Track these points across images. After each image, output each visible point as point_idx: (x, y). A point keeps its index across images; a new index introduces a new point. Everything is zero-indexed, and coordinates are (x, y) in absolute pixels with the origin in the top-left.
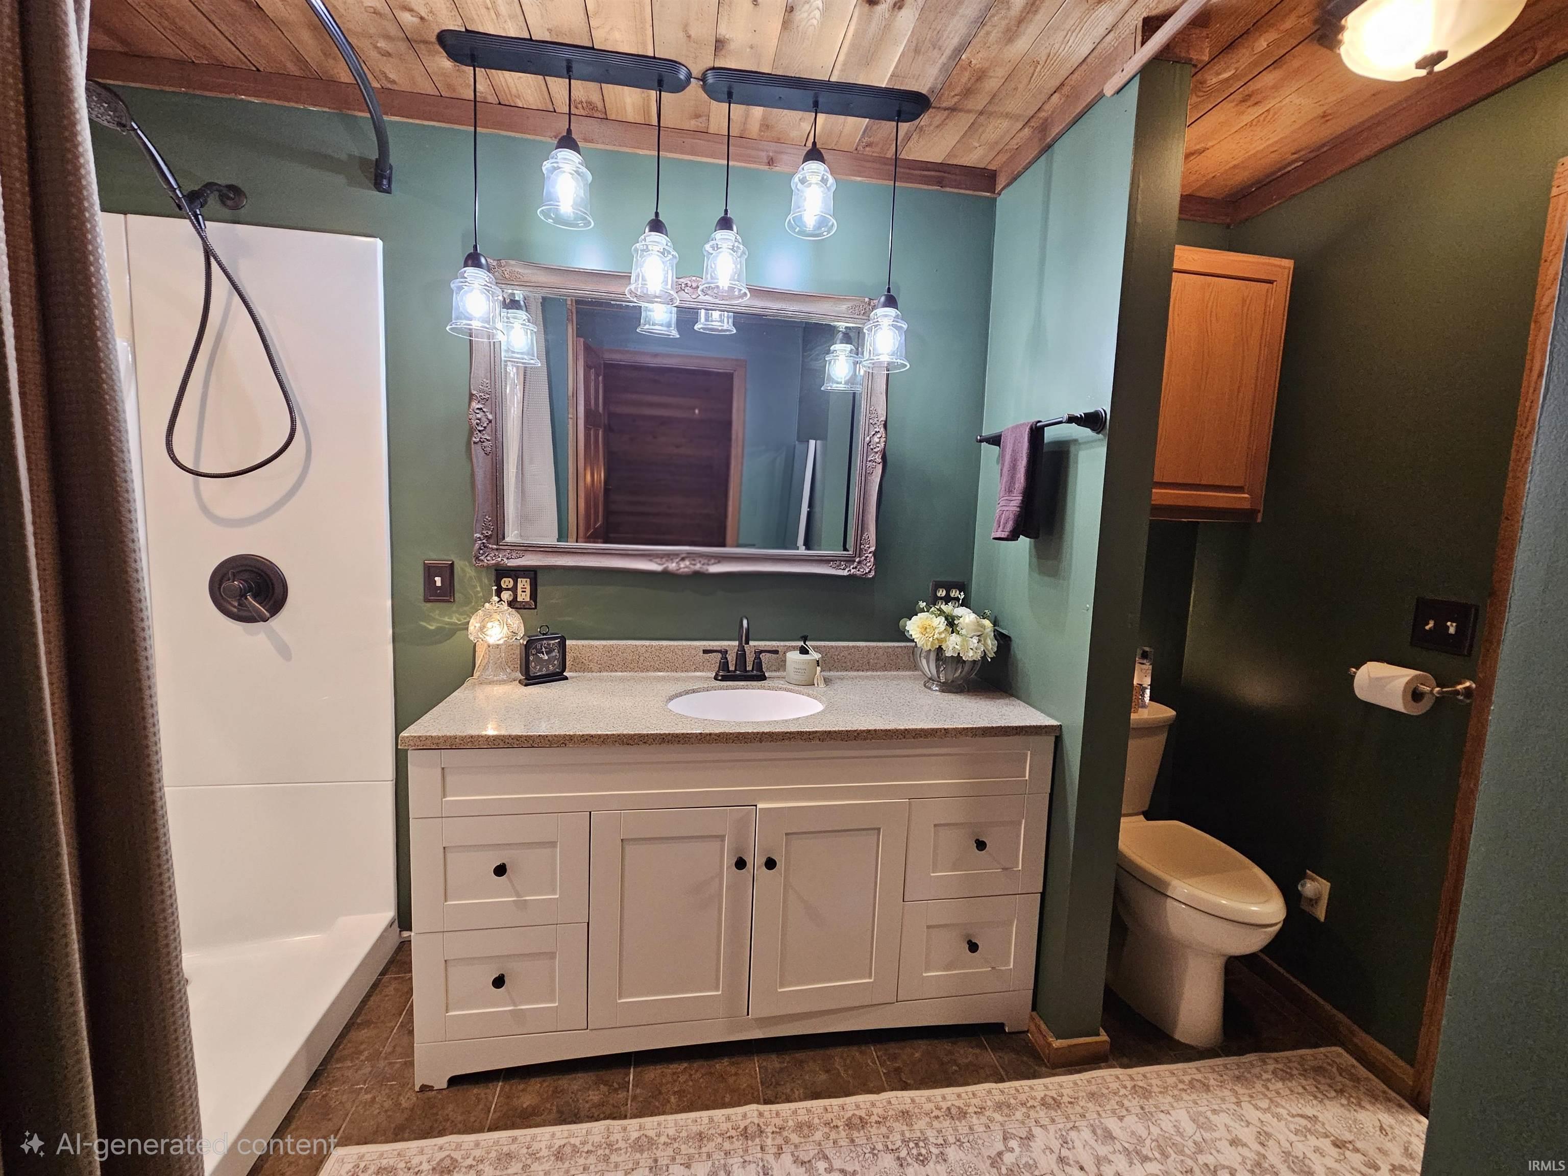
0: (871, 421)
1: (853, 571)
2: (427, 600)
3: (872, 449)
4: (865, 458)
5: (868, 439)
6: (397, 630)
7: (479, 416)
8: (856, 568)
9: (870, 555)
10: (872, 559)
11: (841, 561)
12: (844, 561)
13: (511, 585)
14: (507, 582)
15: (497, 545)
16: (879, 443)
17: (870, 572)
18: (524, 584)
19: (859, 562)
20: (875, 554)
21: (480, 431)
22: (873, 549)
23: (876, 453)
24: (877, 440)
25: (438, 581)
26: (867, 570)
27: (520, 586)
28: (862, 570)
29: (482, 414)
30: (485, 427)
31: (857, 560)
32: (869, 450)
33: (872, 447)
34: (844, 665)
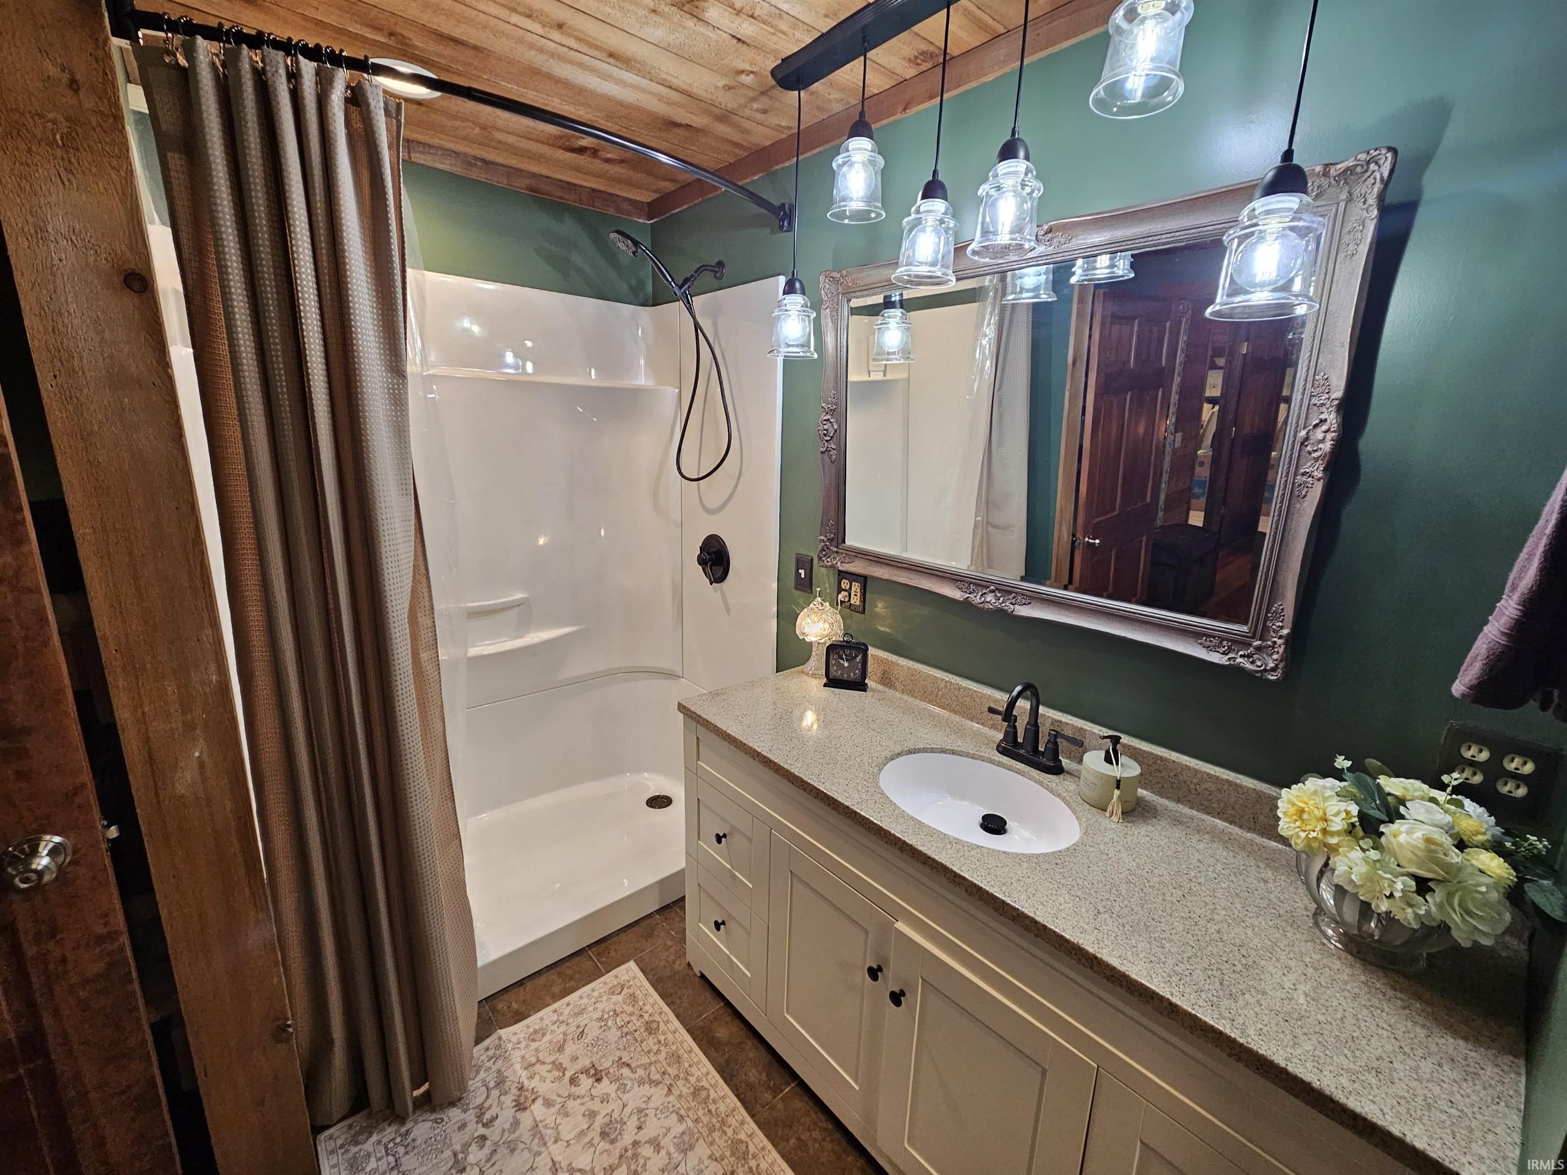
0: (1314, 401)
1: (1239, 660)
2: (796, 588)
3: (1310, 453)
4: (1293, 469)
5: (1303, 433)
6: (780, 606)
7: (826, 427)
8: (1249, 656)
9: (1280, 642)
10: (1281, 650)
11: (1223, 639)
12: (1228, 640)
13: (848, 588)
14: (845, 584)
15: (837, 547)
16: (1322, 441)
17: (1274, 669)
18: (856, 587)
19: (1259, 649)
20: (1290, 641)
21: (827, 441)
22: (1285, 632)
23: (1317, 459)
24: (1320, 436)
25: (802, 572)
26: (1271, 665)
27: (853, 589)
28: (1259, 663)
29: (829, 424)
30: (832, 437)
31: (1257, 643)
32: (1303, 454)
33: (1309, 448)
34: (1206, 803)
